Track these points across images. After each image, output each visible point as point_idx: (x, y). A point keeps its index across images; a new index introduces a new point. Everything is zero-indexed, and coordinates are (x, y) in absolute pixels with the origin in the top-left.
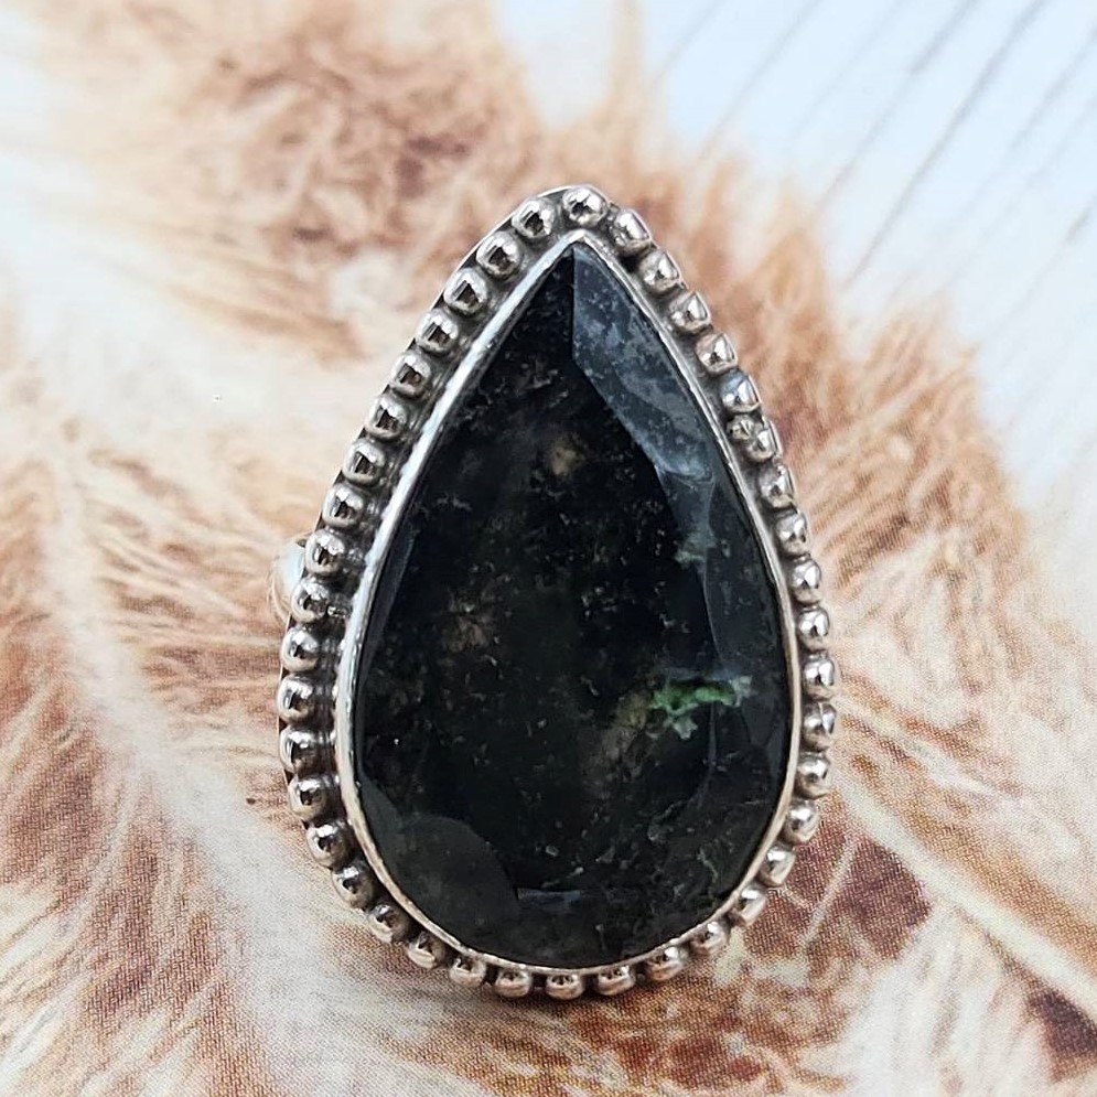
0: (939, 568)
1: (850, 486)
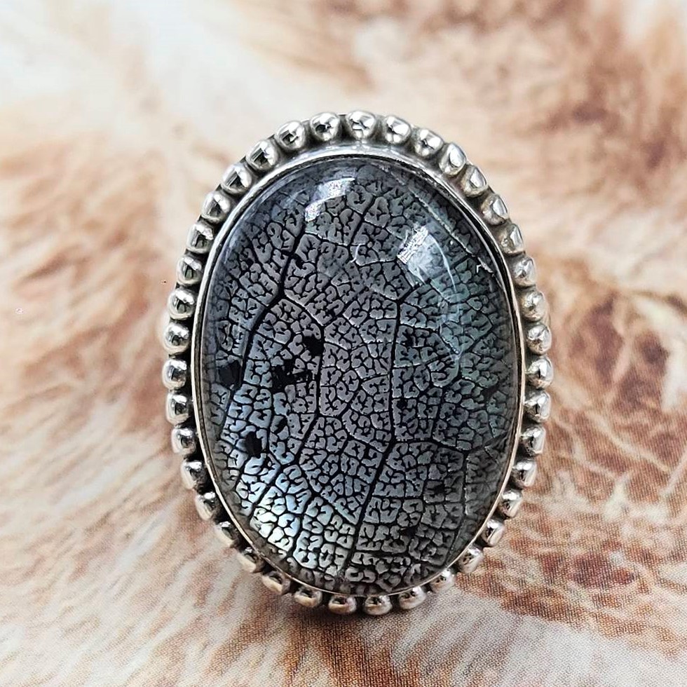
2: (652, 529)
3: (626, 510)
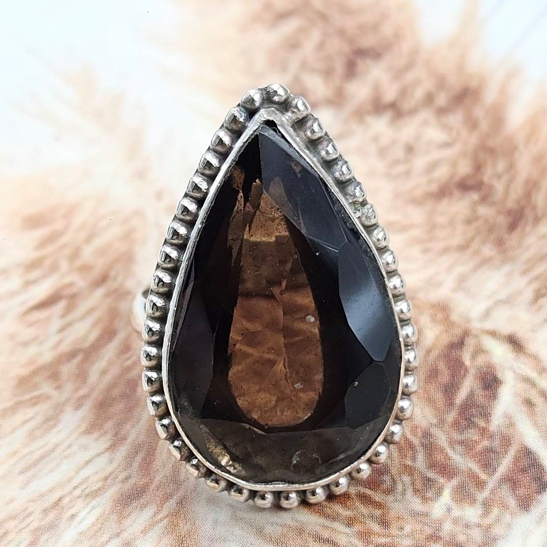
2: (467, 526)
3: (449, 510)
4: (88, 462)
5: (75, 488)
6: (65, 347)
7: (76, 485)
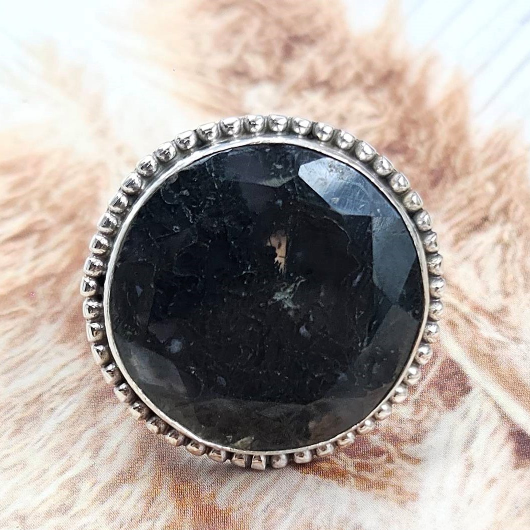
0: (500, 241)
1: (465, 202)
4: (64, 366)
5: (53, 387)
6: (38, 272)
7: (54, 384)
